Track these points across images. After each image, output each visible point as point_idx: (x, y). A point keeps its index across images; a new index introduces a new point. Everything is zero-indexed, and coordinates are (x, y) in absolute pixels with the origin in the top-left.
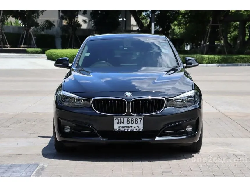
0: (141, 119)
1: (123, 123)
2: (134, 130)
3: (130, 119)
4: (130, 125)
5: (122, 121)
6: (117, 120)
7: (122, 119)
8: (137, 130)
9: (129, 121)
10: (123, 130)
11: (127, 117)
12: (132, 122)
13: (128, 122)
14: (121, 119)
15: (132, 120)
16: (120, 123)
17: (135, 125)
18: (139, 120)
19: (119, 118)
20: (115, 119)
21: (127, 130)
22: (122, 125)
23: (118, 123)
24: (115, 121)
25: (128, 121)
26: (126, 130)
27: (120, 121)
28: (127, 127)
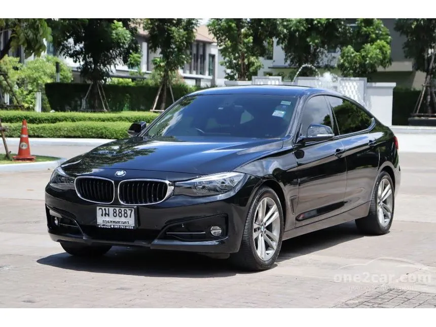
0: (132, 210)
1: (108, 215)
2: (123, 227)
3: (117, 209)
4: (117, 219)
5: (107, 212)
6: (101, 210)
7: (107, 208)
8: (126, 226)
9: (116, 212)
10: (108, 226)
11: (112, 207)
12: (120, 215)
13: (115, 215)
14: (105, 209)
15: (115, 211)
16: (105, 216)
17: (123, 219)
18: (129, 212)
19: (103, 208)
20: (98, 208)
21: (114, 226)
22: (107, 219)
23: (102, 215)
24: (99, 212)
25: (114, 212)
26: (112, 227)
27: (104, 212)
28: (114, 222)
